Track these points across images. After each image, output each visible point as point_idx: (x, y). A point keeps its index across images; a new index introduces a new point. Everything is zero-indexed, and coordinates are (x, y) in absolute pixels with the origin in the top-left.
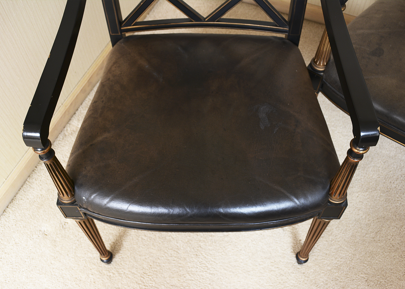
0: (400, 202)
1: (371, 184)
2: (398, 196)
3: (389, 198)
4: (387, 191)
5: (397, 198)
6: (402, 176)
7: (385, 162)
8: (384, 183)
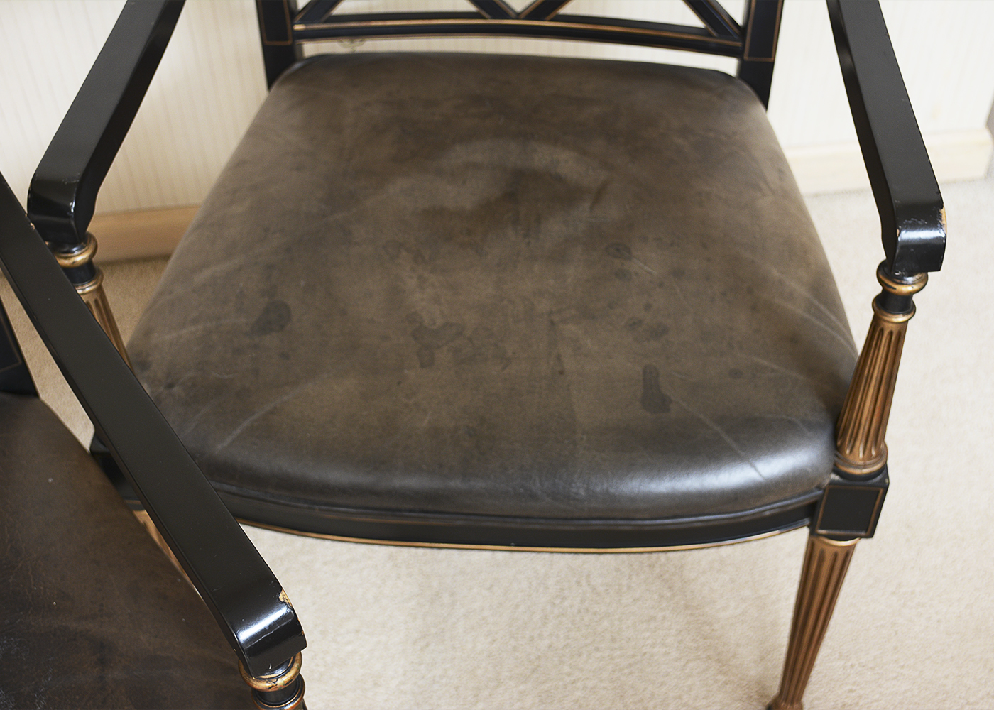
0: (579, 684)
1: (479, 672)
2: (566, 669)
3: (546, 686)
4: (534, 671)
5: (569, 675)
6: (554, 605)
7: (490, 588)
8: (515, 649)
